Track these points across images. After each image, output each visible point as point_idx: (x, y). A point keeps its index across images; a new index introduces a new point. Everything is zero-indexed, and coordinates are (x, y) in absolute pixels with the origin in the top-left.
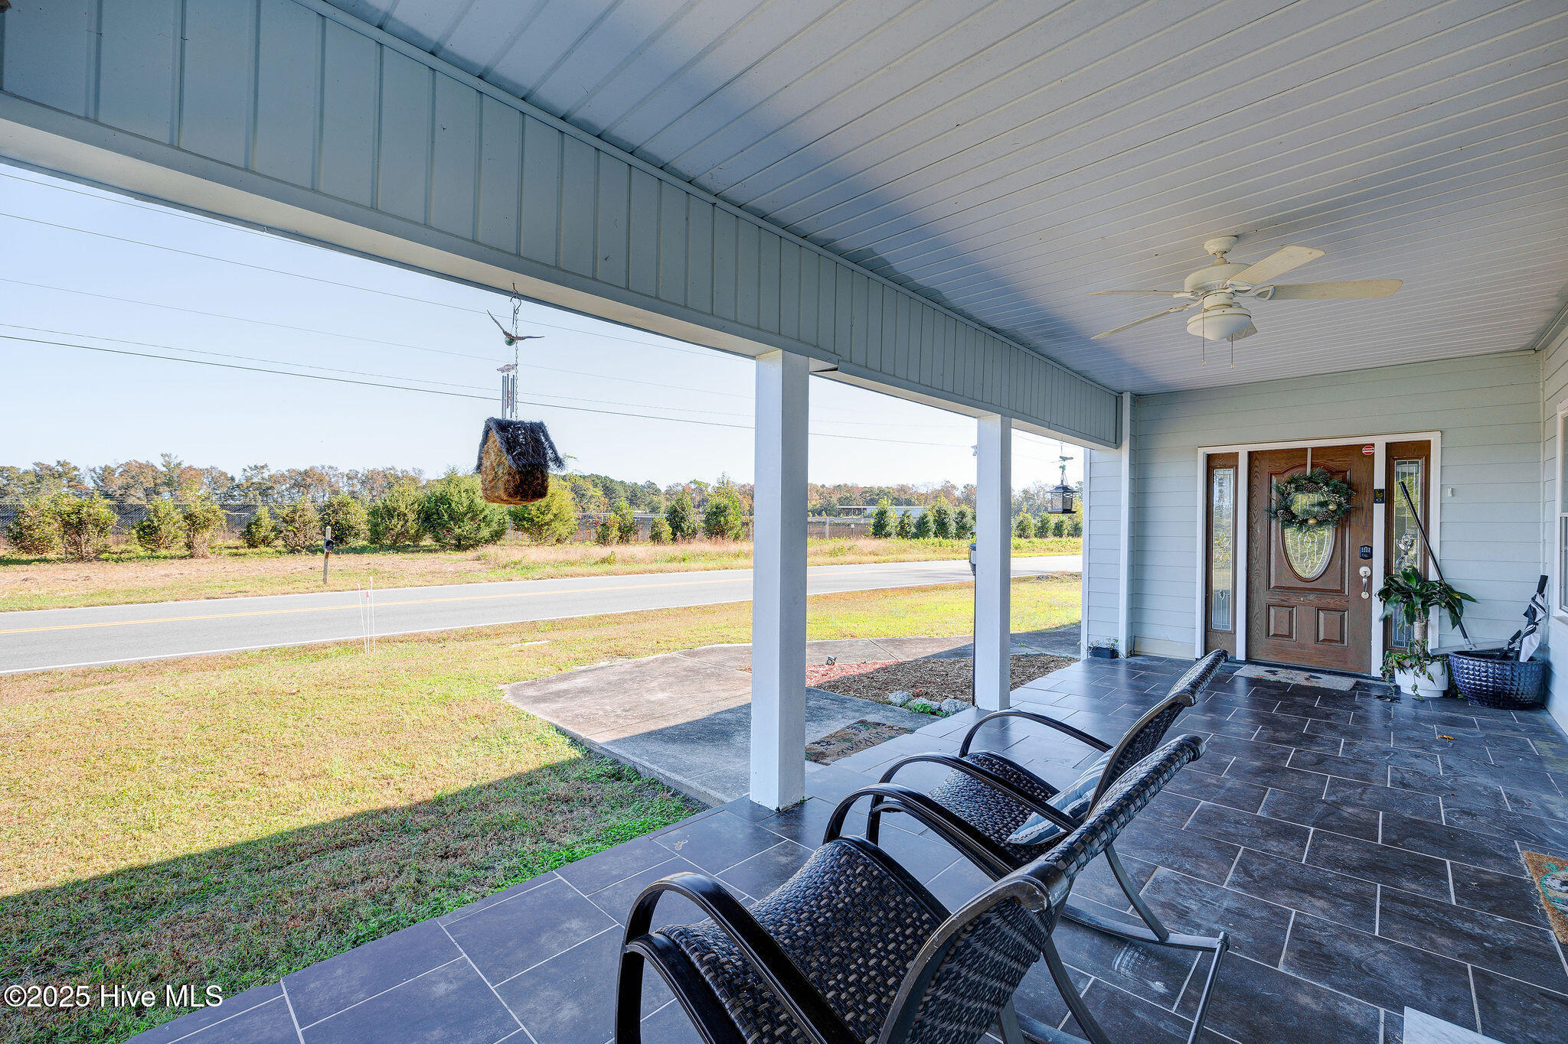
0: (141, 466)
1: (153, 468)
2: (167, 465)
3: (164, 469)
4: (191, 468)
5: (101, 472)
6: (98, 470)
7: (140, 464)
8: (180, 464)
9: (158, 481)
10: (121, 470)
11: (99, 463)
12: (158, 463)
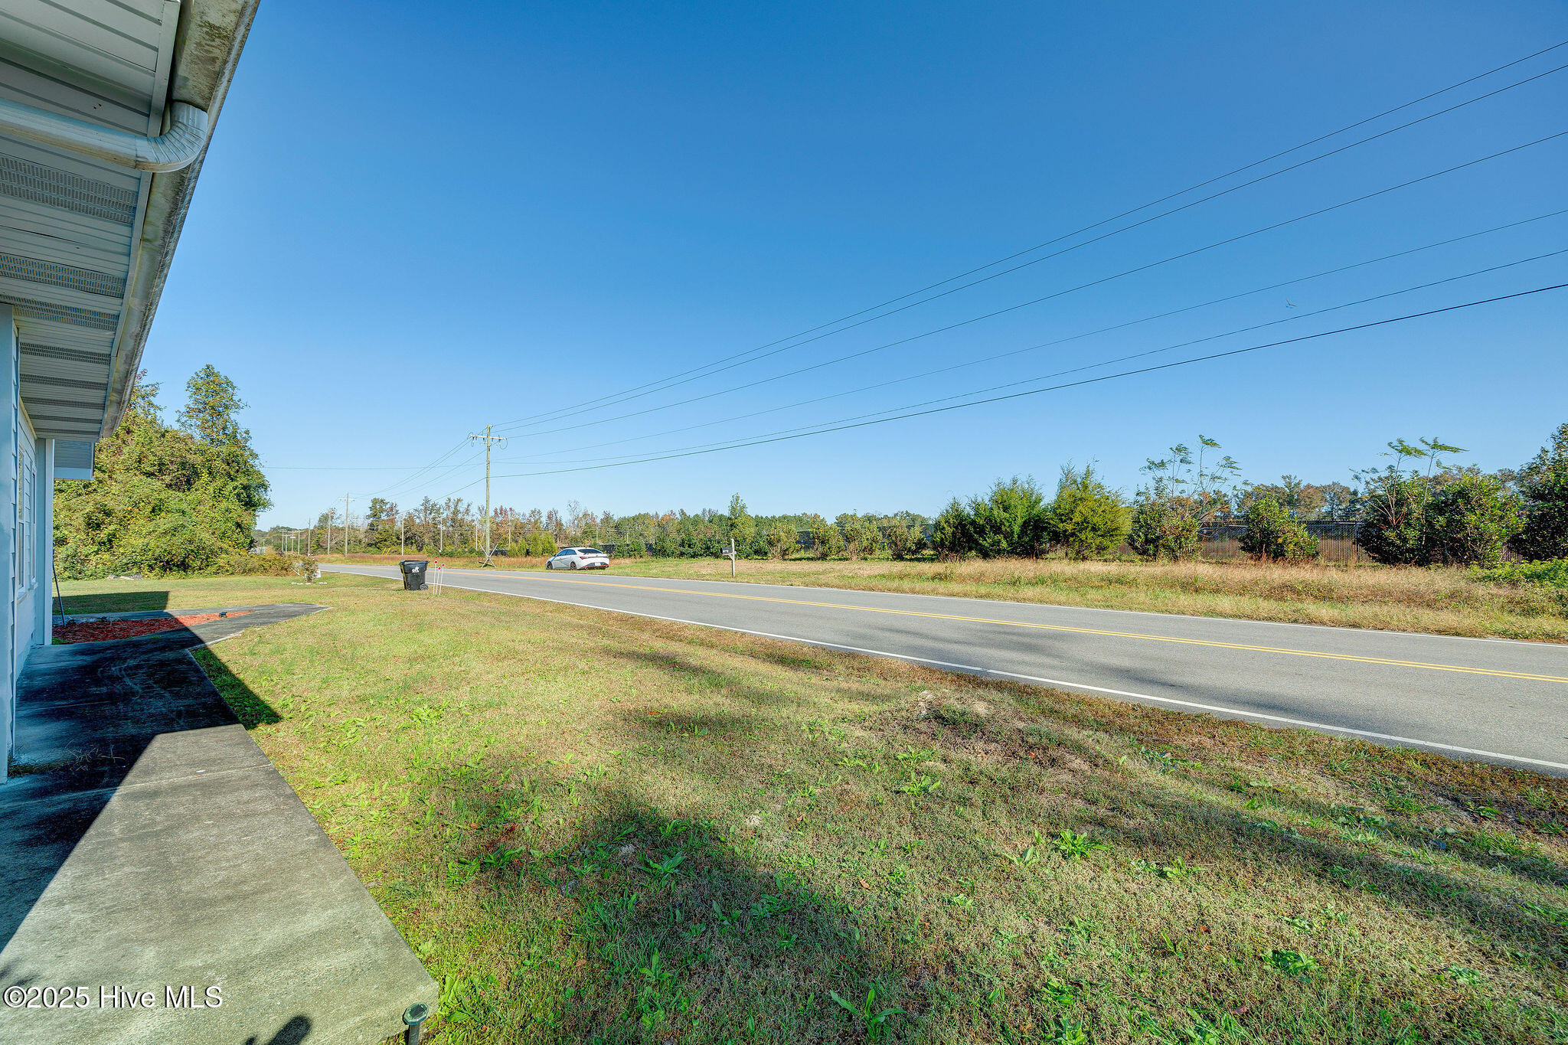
1: (1275, 489)
2: (1288, 485)
3: (1286, 490)
4: (1308, 487)
5: (1242, 497)
8: (1299, 484)
12: (1281, 484)
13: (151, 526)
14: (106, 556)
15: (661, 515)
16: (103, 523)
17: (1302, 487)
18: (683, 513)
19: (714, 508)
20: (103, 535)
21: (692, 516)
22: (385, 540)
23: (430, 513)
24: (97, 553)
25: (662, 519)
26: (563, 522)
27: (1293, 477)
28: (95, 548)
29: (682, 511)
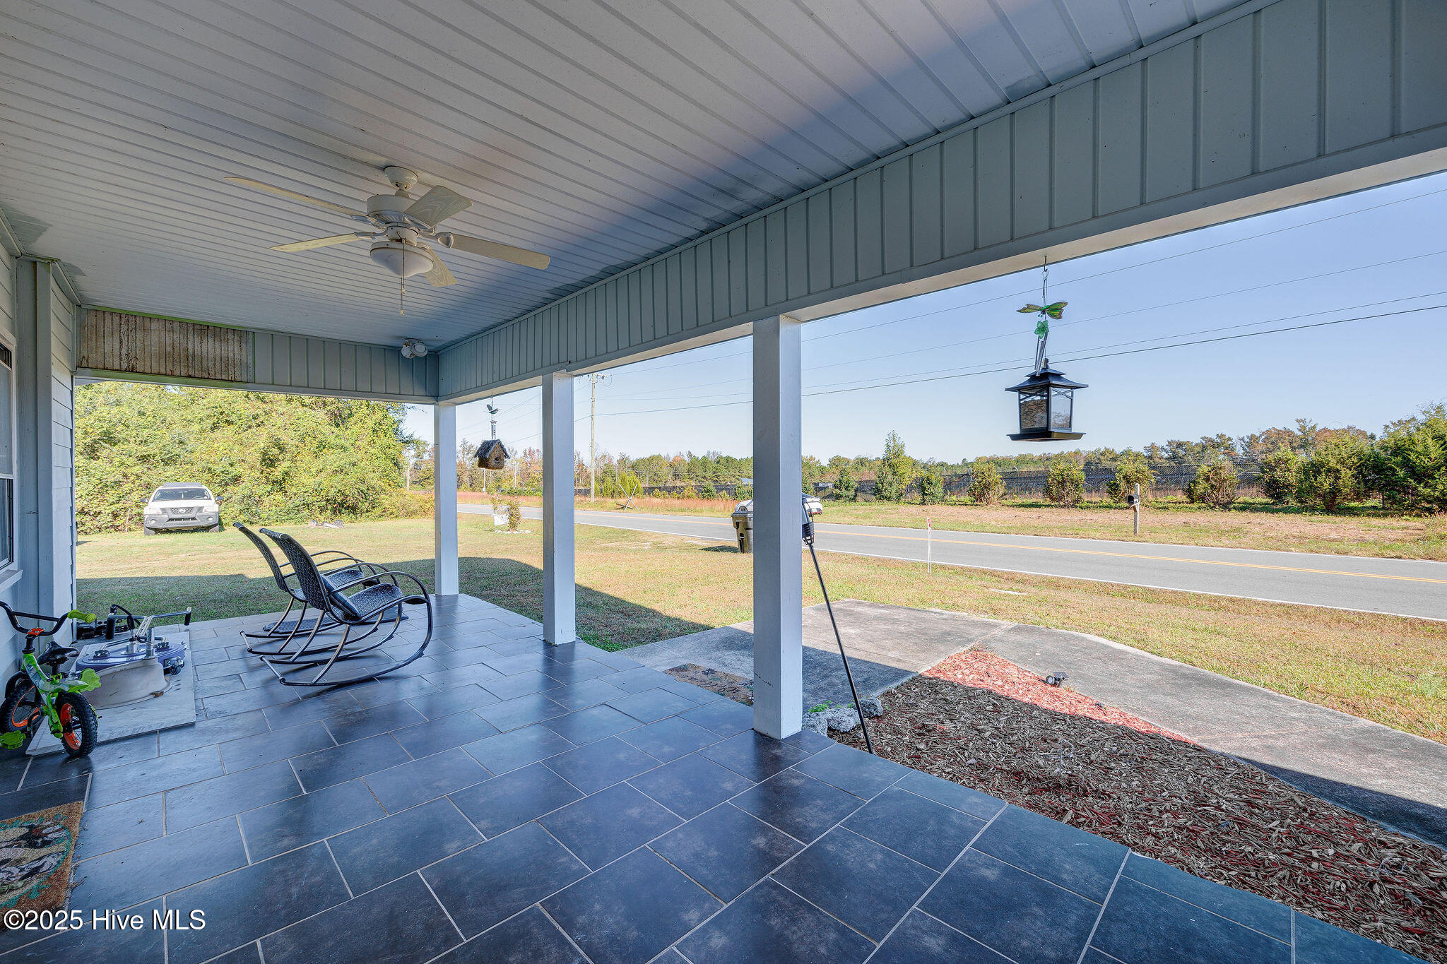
0: (1279, 432)
1: (1289, 433)
2: (1302, 429)
3: (1300, 433)
4: (1325, 430)
5: (1248, 440)
6: (1246, 439)
7: (1279, 431)
8: (1314, 427)
9: (1294, 445)
10: (1263, 437)
11: (1246, 433)
12: (1294, 428)
13: (319, 464)
14: (279, 497)
15: (672, 457)
16: (278, 460)
17: (1317, 430)
18: (690, 455)
19: (718, 450)
20: (277, 473)
21: (700, 457)
22: (428, 478)
23: (468, 454)
24: (269, 493)
25: (674, 460)
26: (584, 462)
27: (1307, 421)
28: (269, 488)
29: (690, 452)
